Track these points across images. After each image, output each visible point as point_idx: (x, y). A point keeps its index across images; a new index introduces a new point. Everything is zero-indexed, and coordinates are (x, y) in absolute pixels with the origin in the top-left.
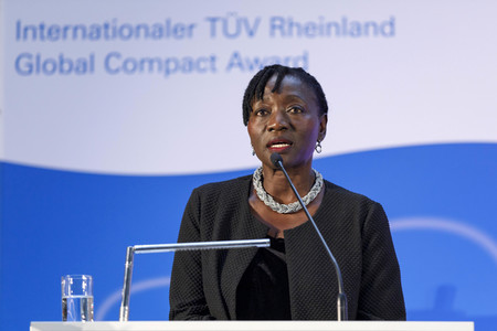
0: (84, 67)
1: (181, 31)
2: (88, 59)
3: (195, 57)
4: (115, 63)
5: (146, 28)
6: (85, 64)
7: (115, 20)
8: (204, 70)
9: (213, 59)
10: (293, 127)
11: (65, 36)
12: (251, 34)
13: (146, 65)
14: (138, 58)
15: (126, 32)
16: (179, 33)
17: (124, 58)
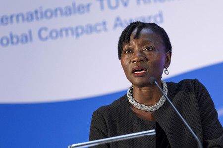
0: (26, 38)
1: (83, 9)
2: (28, 33)
3: (93, 24)
4: (44, 34)
5: (61, 10)
6: (26, 37)
7: (41, 8)
8: (99, 31)
9: (104, 23)
10: (147, 60)
11: (12, 21)
12: (126, 5)
13: (64, 33)
14: (58, 29)
15: (49, 14)
16: (82, 10)
17: (50, 30)
